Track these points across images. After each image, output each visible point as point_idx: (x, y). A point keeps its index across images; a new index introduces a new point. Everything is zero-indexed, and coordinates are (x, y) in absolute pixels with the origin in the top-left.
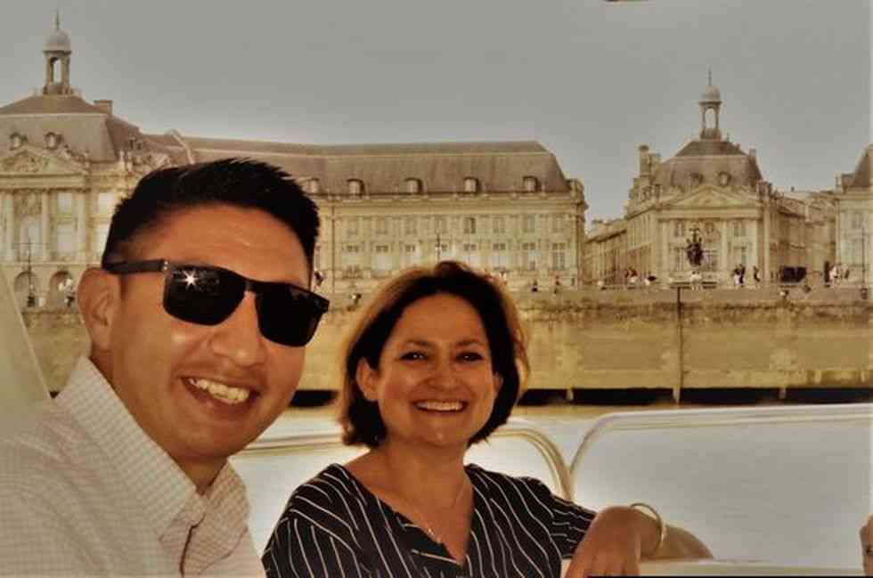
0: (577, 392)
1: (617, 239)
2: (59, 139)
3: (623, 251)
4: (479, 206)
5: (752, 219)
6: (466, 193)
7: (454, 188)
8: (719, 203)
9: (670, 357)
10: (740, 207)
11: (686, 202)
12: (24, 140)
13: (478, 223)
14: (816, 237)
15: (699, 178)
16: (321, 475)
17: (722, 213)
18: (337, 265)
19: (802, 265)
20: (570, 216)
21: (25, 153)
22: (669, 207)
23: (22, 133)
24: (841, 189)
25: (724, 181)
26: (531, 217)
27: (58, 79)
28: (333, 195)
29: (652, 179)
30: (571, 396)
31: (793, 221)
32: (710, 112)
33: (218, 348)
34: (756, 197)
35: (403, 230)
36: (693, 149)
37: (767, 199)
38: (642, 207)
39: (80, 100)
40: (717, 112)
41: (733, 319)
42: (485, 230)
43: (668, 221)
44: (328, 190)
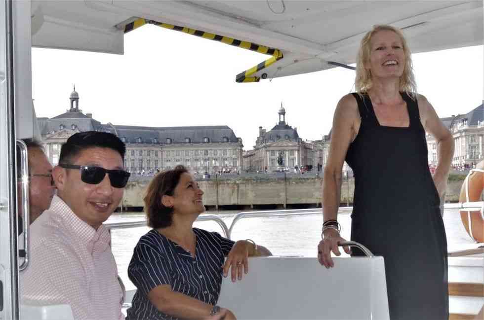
0: (254, 205)
1: (252, 157)
2: (76, 127)
3: (254, 160)
4: (209, 147)
5: (296, 150)
6: (205, 142)
7: (201, 141)
8: (285, 145)
9: (283, 194)
10: (292, 146)
11: (274, 145)
12: (64, 127)
13: (209, 152)
14: (315, 155)
15: (279, 137)
16: (149, 233)
17: (285, 148)
18: (163, 166)
19: (311, 164)
20: (238, 149)
21: (65, 131)
22: (269, 146)
23: (64, 125)
24: (324, 140)
25: (287, 138)
26: (226, 150)
27: (74, 107)
28: (162, 143)
29: (263, 137)
30: (252, 207)
31: (308, 150)
32: (282, 116)
33: (99, 191)
34: (297, 143)
35: (184, 154)
36: (276, 128)
37: (300, 144)
38: (261, 146)
39: (82, 114)
40: (284, 116)
41: (302, 183)
42: (211, 154)
43: (269, 151)
44: (160, 142)
